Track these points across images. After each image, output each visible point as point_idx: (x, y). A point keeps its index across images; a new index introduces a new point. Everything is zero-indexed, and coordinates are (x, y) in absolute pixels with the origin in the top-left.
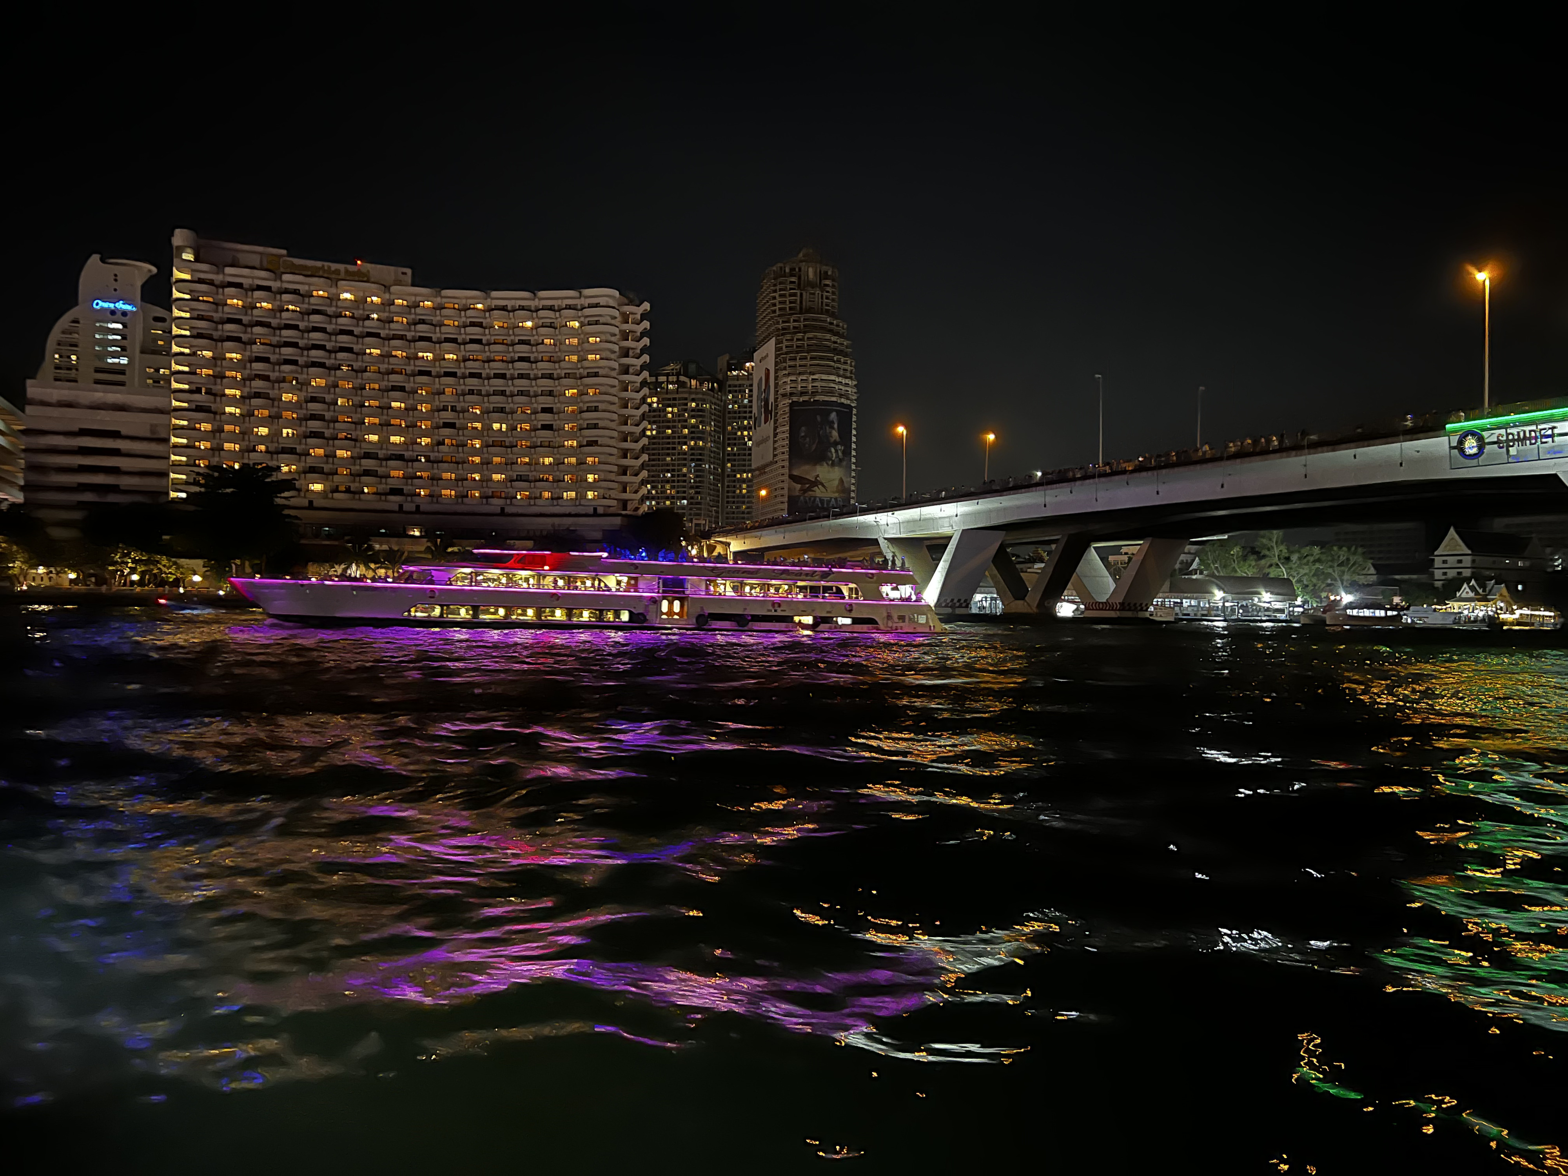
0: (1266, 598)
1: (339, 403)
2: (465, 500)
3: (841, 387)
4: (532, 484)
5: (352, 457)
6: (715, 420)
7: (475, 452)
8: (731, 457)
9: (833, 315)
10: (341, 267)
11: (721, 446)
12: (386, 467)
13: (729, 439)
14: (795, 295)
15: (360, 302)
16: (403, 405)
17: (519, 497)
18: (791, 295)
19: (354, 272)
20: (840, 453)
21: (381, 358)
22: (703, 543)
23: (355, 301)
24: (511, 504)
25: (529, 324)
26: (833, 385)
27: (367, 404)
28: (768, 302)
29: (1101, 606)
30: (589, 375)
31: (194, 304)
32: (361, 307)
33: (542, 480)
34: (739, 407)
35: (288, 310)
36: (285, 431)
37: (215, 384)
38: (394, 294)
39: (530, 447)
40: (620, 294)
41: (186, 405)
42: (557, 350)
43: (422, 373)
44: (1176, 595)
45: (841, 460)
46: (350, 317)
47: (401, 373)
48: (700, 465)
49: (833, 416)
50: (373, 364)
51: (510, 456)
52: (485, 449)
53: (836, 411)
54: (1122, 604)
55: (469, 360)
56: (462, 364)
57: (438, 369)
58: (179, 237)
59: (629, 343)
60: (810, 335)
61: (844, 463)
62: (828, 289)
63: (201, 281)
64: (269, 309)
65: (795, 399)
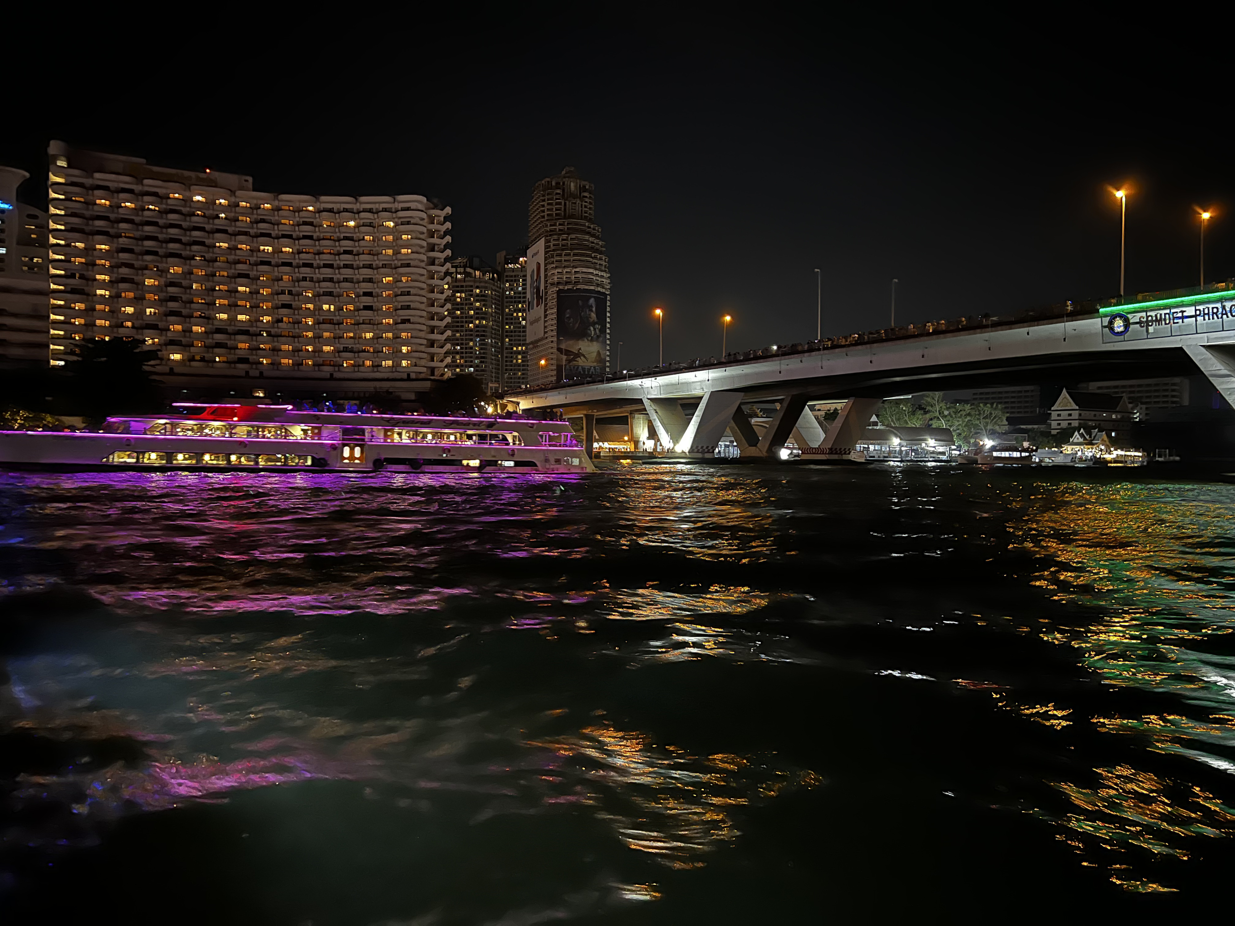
0: (931, 444)
1: (194, 287)
2: (301, 367)
3: (598, 278)
4: (356, 354)
5: (206, 332)
6: (495, 304)
7: (308, 328)
8: (509, 334)
9: (590, 221)
10: (192, 174)
11: (500, 325)
12: (235, 340)
13: (507, 319)
14: (560, 204)
15: (210, 203)
16: (248, 289)
17: (345, 365)
18: (557, 204)
19: (203, 179)
20: (597, 331)
21: (229, 251)
22: (499, 402)
23: (206, 203)
24: (339, 371)
25: (352, 223)
26: (592, 277)
27: (217, 289)
28: (538, 209)
29: (814, 450)
30: (403, 266)
31: (69, 204)
32: (211, 207)
33: (364, 351)
34: (515, 293)
35: (149, 209)
36: (148, 310)
37: (88, 270)
38: (238, 197)
39: (354, 324)
40: (427, 200)
41: (62, 287)
42: (376, 245)
43: (263, 263)
44: (864, 441)
45: (598, 337)
46: (201, 216)
47: (246, 263)
48: (484, 340)
49: (592, 301)
50: (222, 255)
51: (338, 331)
52: (317, 326)
53: (594, 297)
54: (831, 449)
55: (303, 252)
56: (297, 256)
57: (277, 260)
58: (54, 147)
59: (435, 240)
60: (573, 236)
61: (601, 339)
62: (587, 200)
63: (73, 184)
64: (132, 208)
65: (561, 287)
